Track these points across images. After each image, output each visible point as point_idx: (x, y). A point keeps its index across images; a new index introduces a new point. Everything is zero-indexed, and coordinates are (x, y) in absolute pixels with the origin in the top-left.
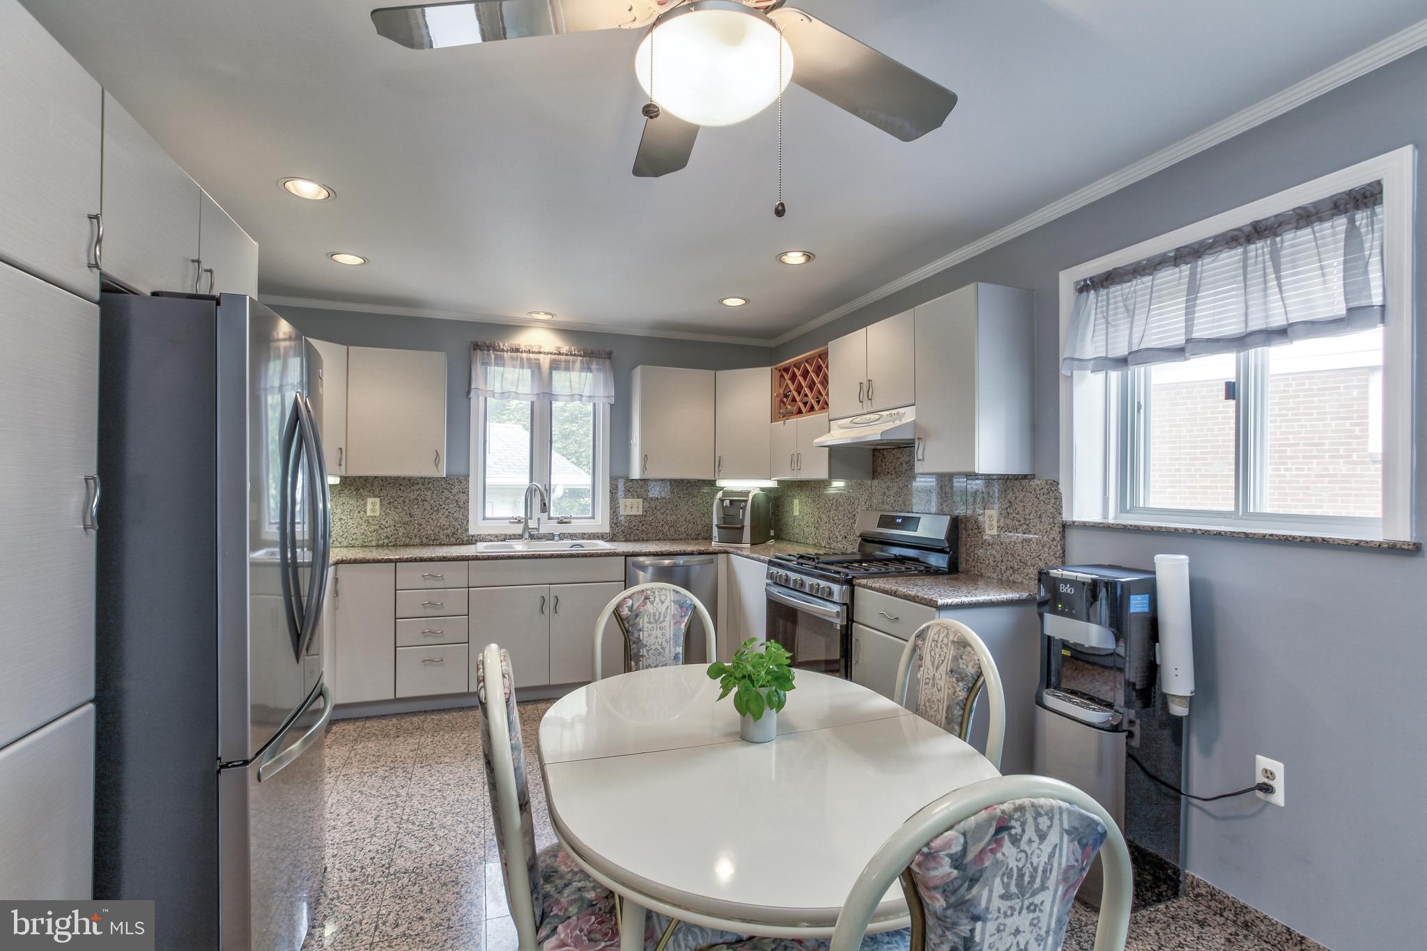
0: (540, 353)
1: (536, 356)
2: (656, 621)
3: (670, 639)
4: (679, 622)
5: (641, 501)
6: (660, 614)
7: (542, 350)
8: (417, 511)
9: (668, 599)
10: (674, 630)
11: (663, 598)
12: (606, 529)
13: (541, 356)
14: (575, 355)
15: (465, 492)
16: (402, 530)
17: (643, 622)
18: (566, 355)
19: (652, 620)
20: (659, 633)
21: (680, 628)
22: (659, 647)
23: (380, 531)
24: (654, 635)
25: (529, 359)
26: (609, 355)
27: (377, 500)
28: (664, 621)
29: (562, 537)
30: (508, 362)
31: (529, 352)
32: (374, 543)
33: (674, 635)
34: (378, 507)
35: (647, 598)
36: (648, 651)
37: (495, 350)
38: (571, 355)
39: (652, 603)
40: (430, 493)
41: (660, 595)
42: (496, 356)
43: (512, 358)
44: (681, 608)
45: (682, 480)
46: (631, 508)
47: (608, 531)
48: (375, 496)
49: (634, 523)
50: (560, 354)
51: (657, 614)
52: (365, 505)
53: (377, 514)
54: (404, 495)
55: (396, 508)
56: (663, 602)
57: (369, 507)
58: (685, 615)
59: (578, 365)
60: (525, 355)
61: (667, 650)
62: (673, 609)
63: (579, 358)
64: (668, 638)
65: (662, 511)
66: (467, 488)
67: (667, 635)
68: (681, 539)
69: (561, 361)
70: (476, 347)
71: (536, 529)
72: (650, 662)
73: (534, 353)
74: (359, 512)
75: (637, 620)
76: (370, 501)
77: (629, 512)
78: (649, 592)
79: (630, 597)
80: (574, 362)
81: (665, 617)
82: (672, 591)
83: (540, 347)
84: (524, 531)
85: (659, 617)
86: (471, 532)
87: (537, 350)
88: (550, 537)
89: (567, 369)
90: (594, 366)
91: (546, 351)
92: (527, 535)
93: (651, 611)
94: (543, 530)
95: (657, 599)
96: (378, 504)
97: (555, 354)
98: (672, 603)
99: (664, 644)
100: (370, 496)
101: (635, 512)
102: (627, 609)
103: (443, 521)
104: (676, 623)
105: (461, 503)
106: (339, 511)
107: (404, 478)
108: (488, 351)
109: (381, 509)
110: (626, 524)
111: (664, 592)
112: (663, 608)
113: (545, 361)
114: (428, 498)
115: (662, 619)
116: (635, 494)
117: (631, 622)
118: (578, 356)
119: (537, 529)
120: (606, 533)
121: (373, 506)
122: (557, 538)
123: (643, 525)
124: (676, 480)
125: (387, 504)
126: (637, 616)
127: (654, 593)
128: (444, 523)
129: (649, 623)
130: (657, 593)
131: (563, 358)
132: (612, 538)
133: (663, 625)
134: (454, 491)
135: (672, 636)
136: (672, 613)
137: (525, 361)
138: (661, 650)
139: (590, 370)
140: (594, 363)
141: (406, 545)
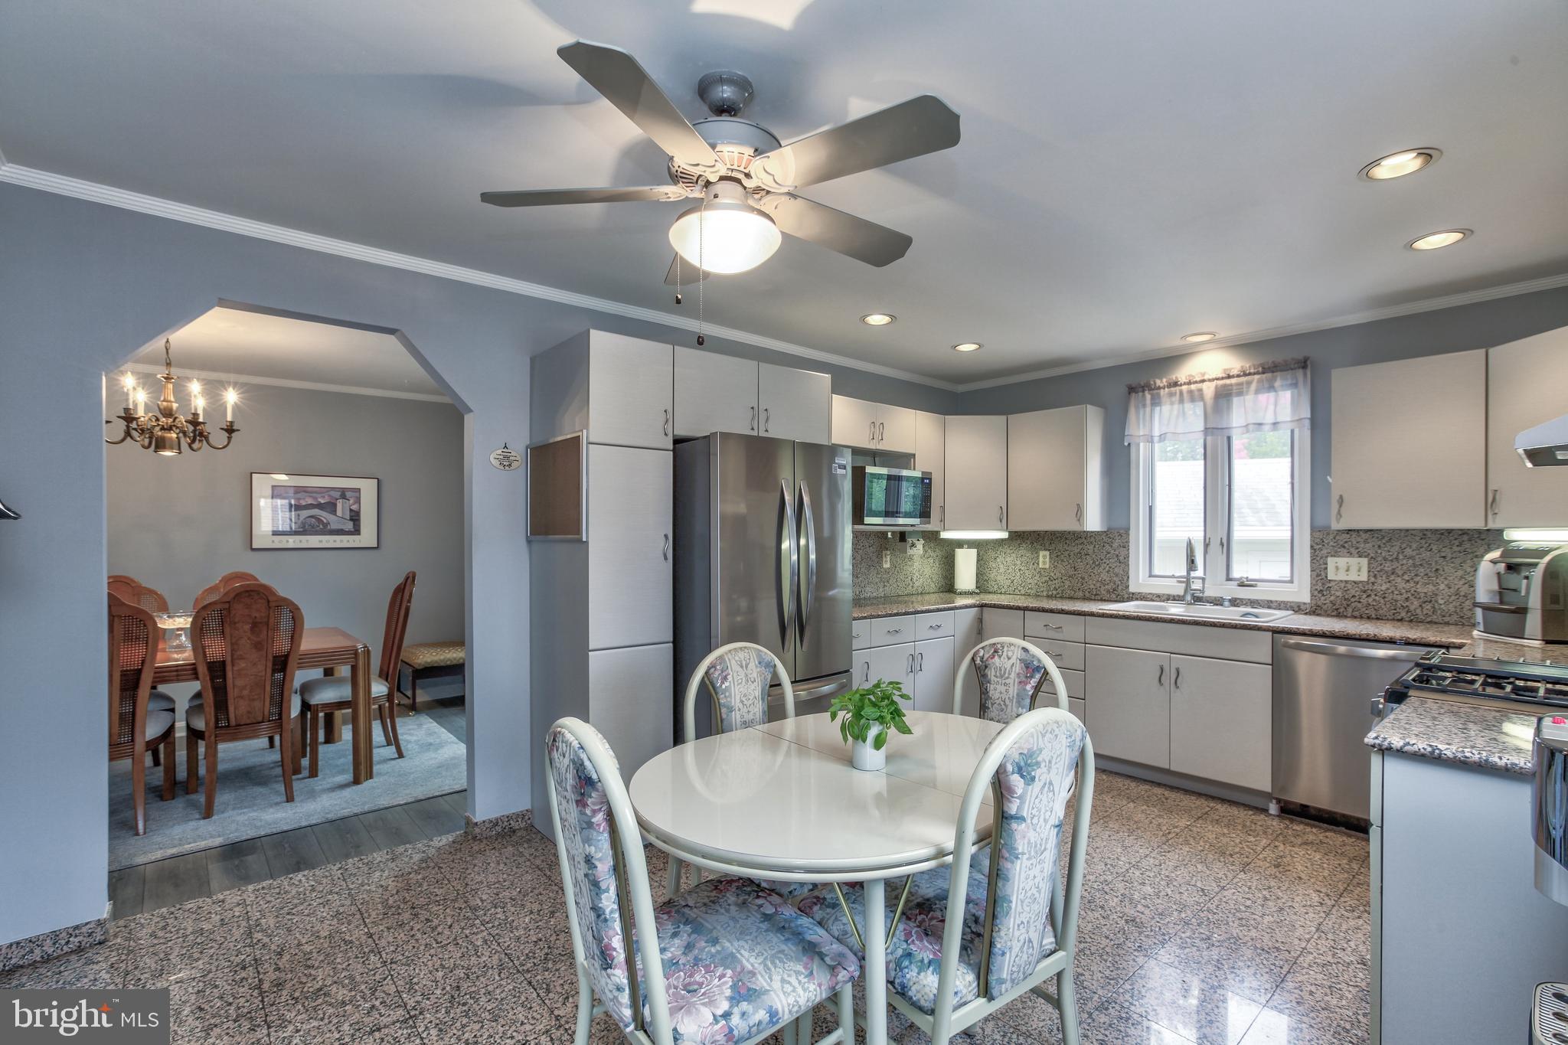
0: (1203, 381)
1: (1199, 386)
2: (1002, 677)
3: (1013, 697)
4: (1024, 682)
5: (1364, 561)
6: (1006, 669)
7: (1206, 377)
8: (1080, 565)
9: (1014, 657)
10: (1018, 689)
11: (1010, 654)
12: (1305, 597)
13: (1204, 386)
14: (1250, 374)
15: (1125, 546)
16: (1067, 583)
17: (991, 674)
18: (1238, 376)
19: (998, 674)
20: (1003, 689)
21: (1025, 690)
22: (1002, 703)
23: (1050, 583)
24: (998, 691)
25: (1191, 392)
26: (1303, 364)
27: (1047, 553)
28: (1007, 678)
29: (1235, 602)
30: (1165, 399)
31: (1189, 383)
32: (1045, 594)
33: (1018, 695)
34: (1048, 560)
35: (996, 651)
36: (993, 704)
37: (1150, 389)
38: (1245, 375)
39: (1000, 657)
40: (1092, 547)
41: (1008, 651)
42: (1152, 395)
43: (1171, 395)
44: (1027, 667)
45: (1450, 531)
46: (1347, 571)
47: (1309, 601)
48: (1045, 550)
49: (1353, 592)
50: (1229, 377)
51: (1003, 669)
52: (1038, 556)
53: (1047, 566)
54: (1069, 548)
55: (1062, 561)
56: (1009, 659)
57: (1041, 559)
58: (1032, 677)
59: (1253, 386)
60: (1184, 388)
61: (1009, 707)
62: (1018, 668)
63: (1257, 377)
64: (1011, 696)
65: (1406, 577)
66: (1128, 542)
67: (1011, 692)
68: (1447, 624)
69: (1231, 385)
70: (1132, 390)
71: (1200, 590)
72: (993, 715)
73: (1196, 382)
74: (1033, 564)
75: (986, 671)
76: (1042, 553)
77: (1342, 576)
78: (999, 646)
79: (983, 648)
80: (1249, 383)
81: (1009, 674)
82: (1020, 649)
83: (1203, 375)
84: (1186, 591)
85: (1005, 673)
86: (1132, 589)
87: (1198, 379)
88: (1218, 602)
89: (1240, 394)
90: (1278, 384)
91: (1211, 377)
92: (1189, 598)
93: (998, 665)
94: (1210, 593)
95: (1005, 654)
96: (1048, 557)
97: (1223, 378)
98: (1018, 661)
99: (1007, 702)
100: (1041, 550)
101: (1353, 576)
102: (979, 658)
103: (1104, 576)
104: (1020, 682)
105: (1121, 558)
106: (1019, 562)
107: (1069, 532)
108: (1143, 391)
109: (1050, 562)
110: (1339, 594)
111: (1012, 647)
112: (1008, 664)
113: (1209, 390)
114: (1090, 552)
115: (1007, 675)
116: (1352, 550)
117: (982, 672)
118: (1254, 374)
119: (1202, 591)
120: (1305, 604)
121: (1044, 558)
122: (1227, 603)
123: (1369, 596)
124: (1437, 530)
125: (1056, 557)
126: (986, 667)
127: (1003, 647)
128: (1105, 578)
129: (996, 676)
130: (1005, 649)
131: (1233, 381)
132: (1315, 611)
133: (1007, 681)
134: (1115, 545)
135: (1015, 696)
136: (1017, 671)
137: (1185, 395)
138: (1003, 707)
139: (1271, 388)
140: (1279, 379)
141: (1071, 598)
